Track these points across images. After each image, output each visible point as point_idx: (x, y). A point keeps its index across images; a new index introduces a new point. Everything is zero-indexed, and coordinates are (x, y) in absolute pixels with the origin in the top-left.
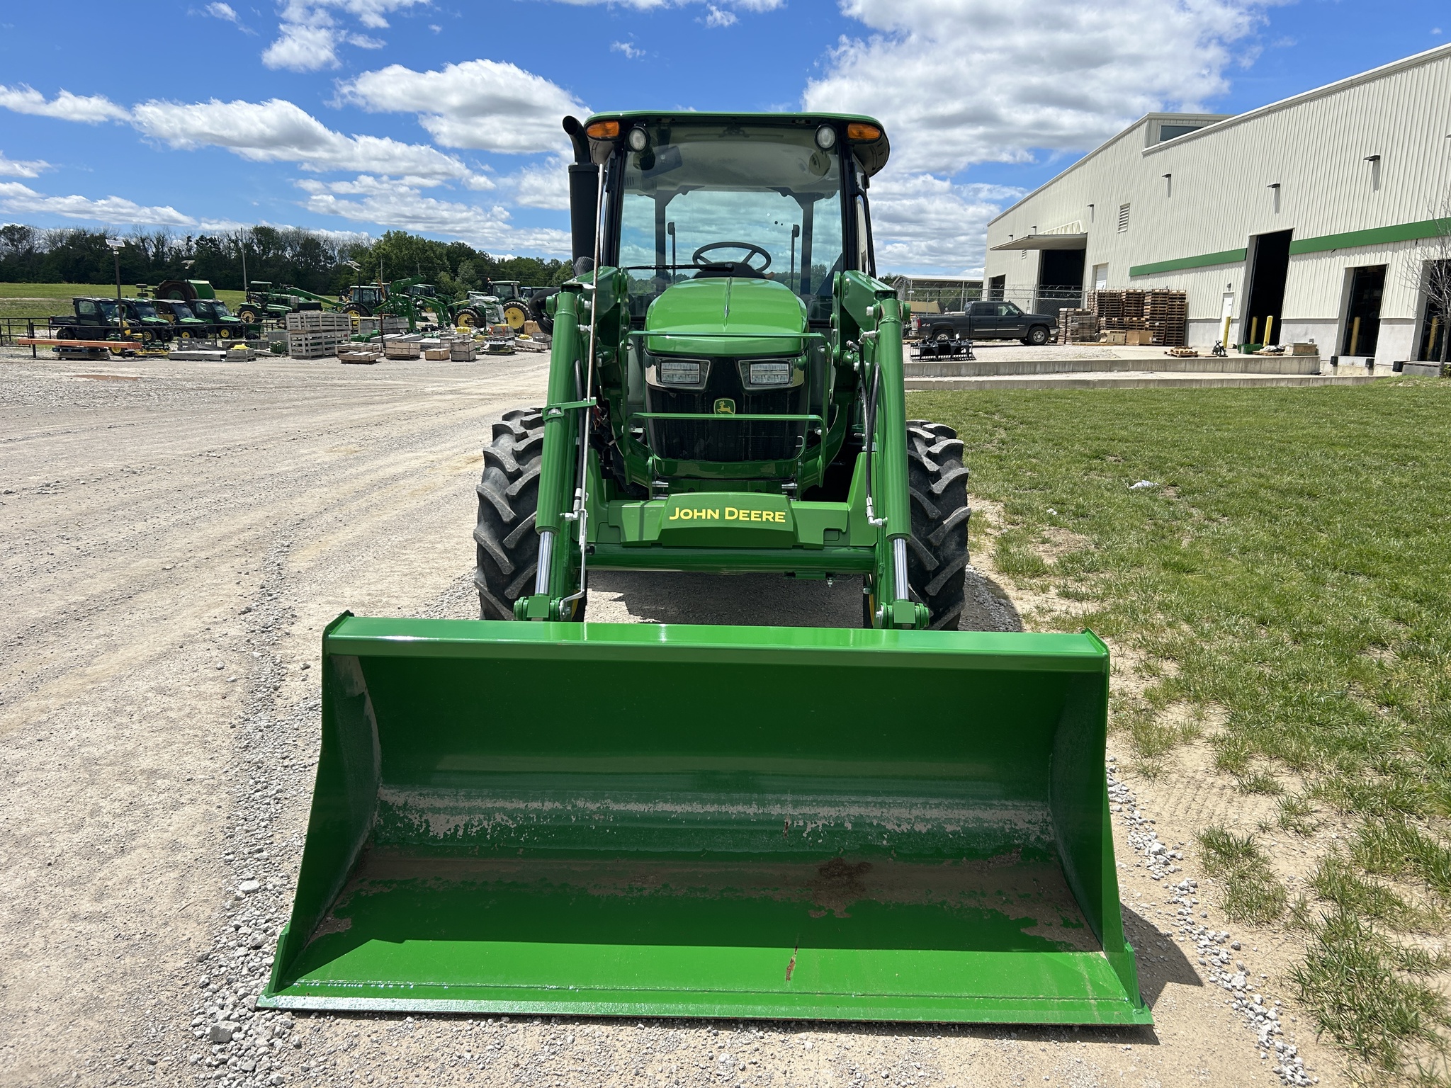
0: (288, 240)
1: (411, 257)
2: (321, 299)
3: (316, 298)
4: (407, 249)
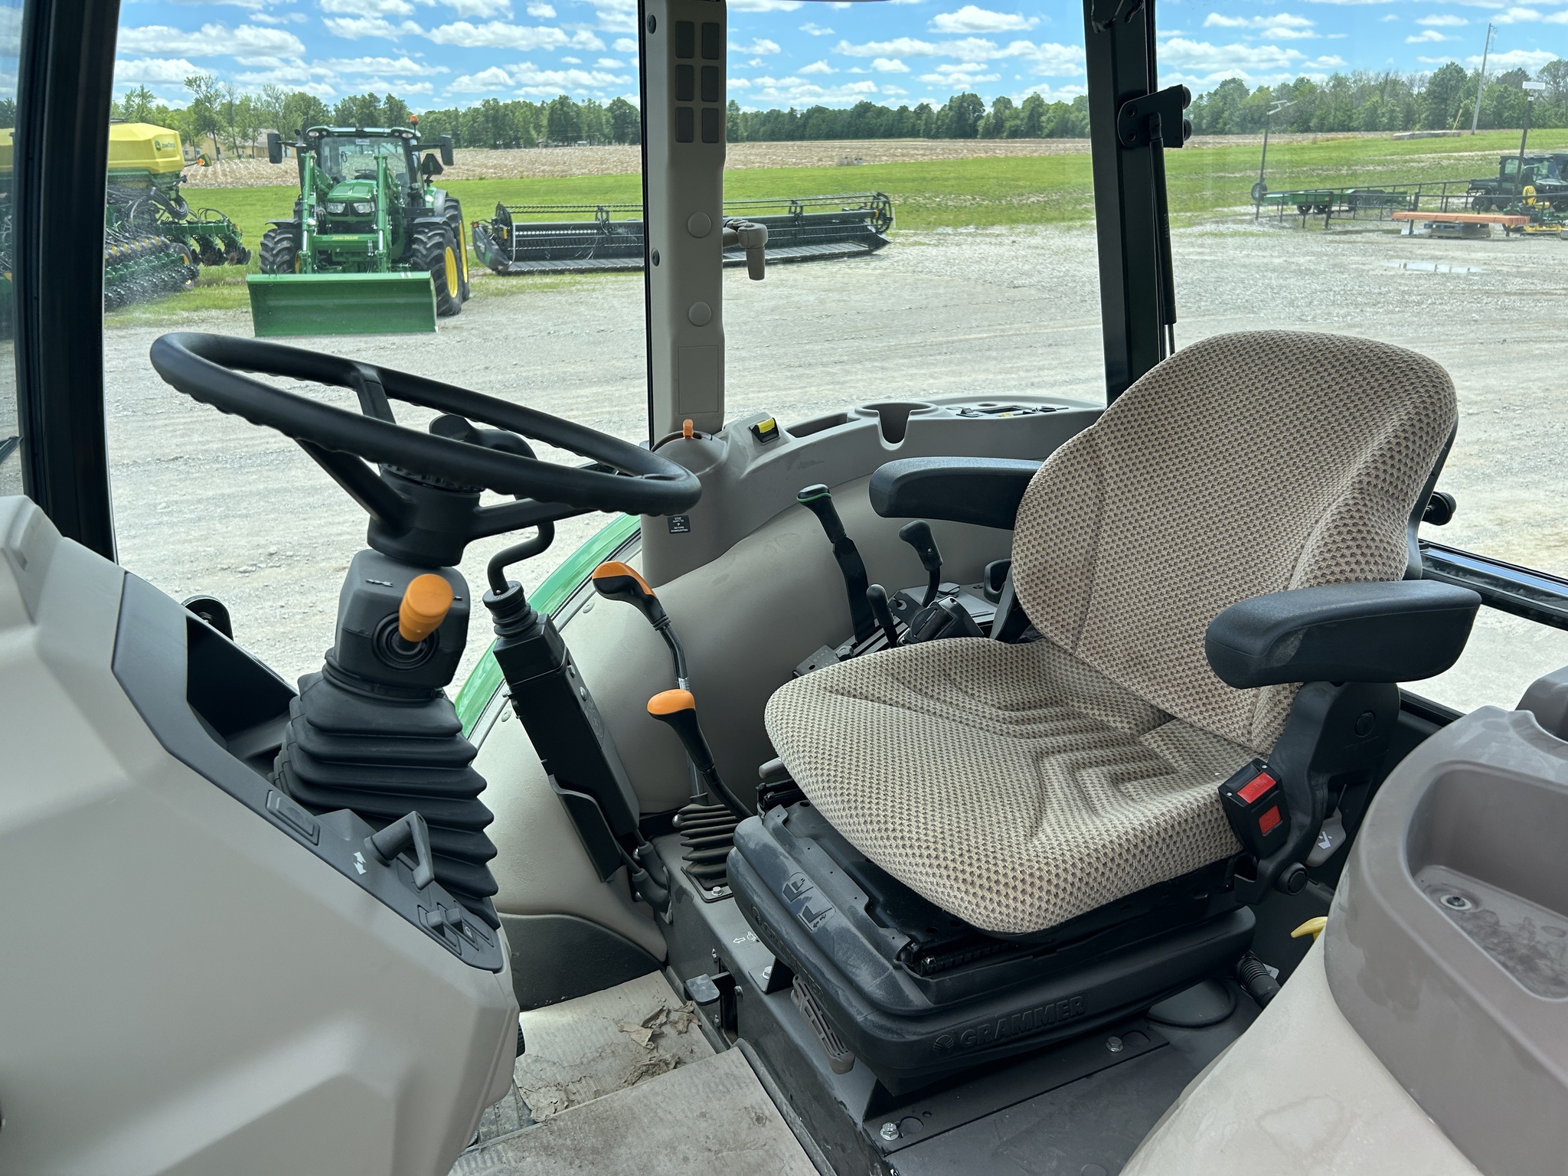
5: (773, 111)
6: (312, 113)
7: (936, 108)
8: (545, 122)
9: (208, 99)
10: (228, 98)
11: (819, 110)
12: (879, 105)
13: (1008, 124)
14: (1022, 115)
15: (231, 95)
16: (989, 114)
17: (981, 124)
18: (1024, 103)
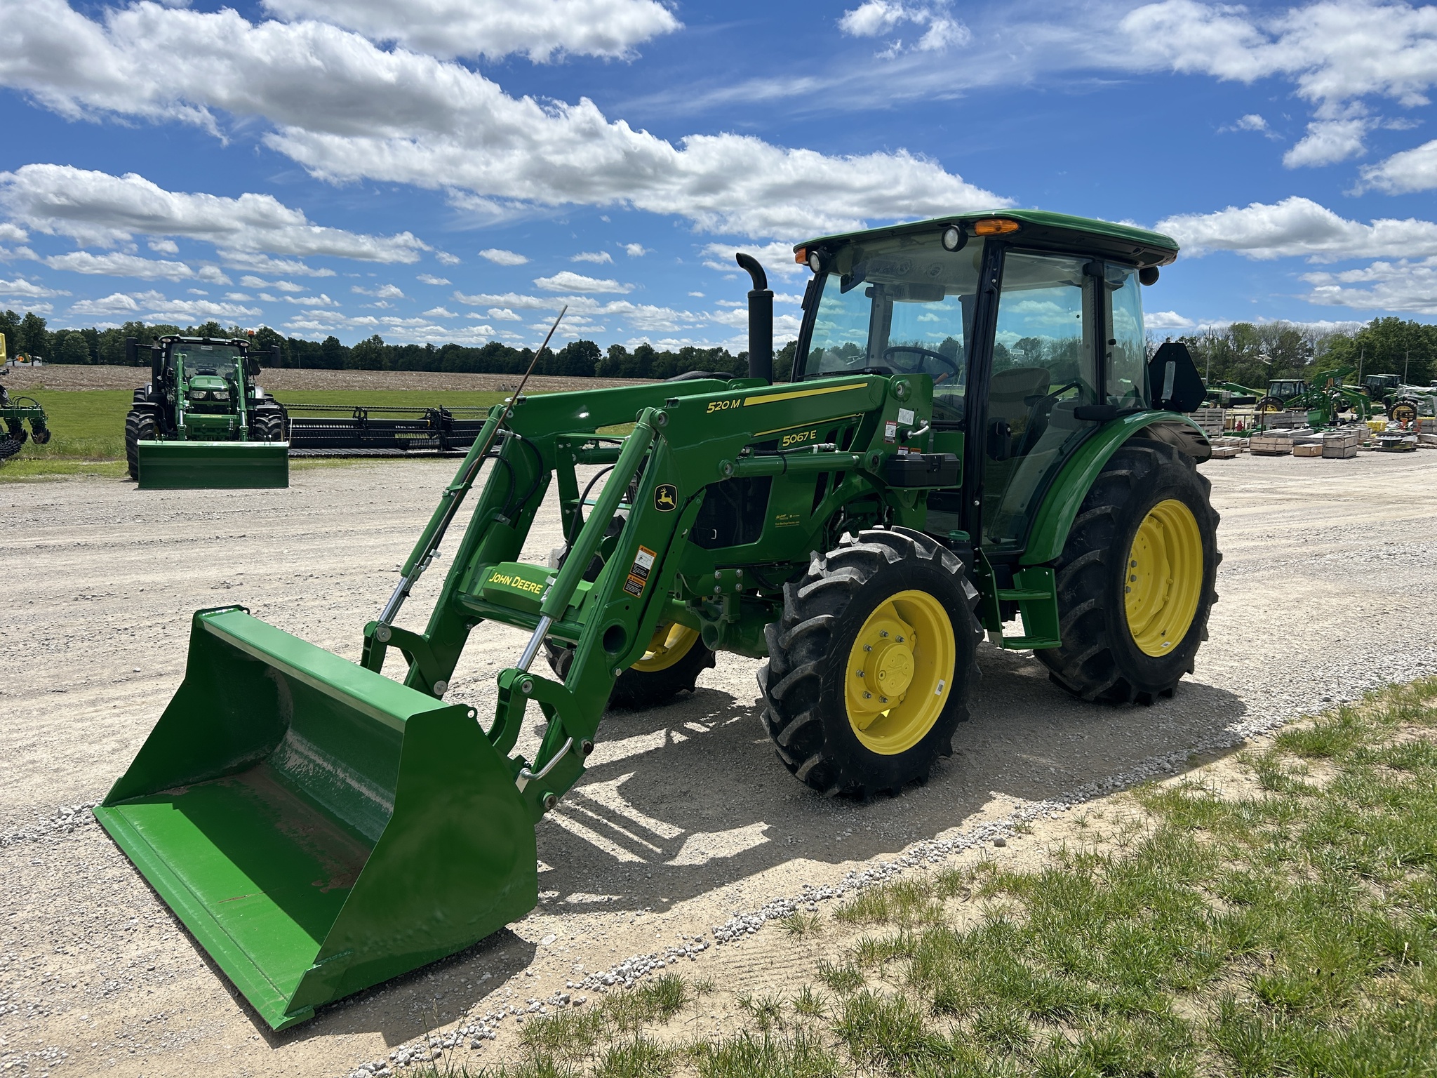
0: (1264, 334)
1: (1399, 345)
2: (1255, 393)
3: (1251, 393)
4: (1395, 336)
7: (557, 351)
11: (453, 347)
12: (506, 346)
13: (623, 367)
14: (635, 360)
16: (605, 358)
17: (598, 366)
18: (636, 351)
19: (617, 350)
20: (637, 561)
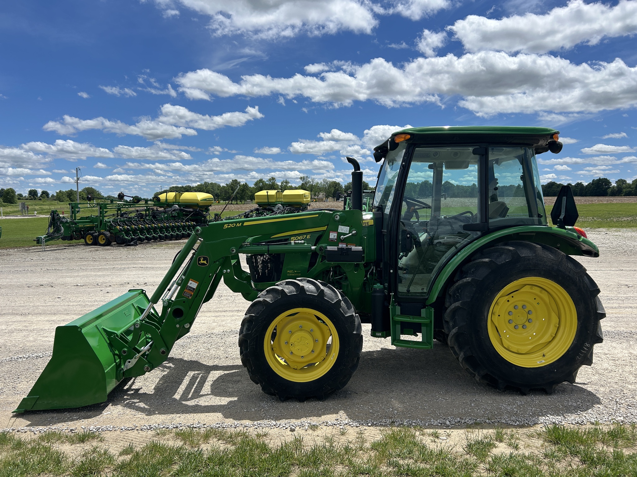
5: (511, 186)
6: (337, 188)
7: (585, 184)
8: (418, 190)
9: (306, 183)
10: (312, 183)
12: (558, 183)
13: (624, 190)
14: (632, 186)
15: (313, 182)
16: (614, 186)
17: (609, 191)
18: (633, 181)
19: (621, 182)
20: (189, 285)
